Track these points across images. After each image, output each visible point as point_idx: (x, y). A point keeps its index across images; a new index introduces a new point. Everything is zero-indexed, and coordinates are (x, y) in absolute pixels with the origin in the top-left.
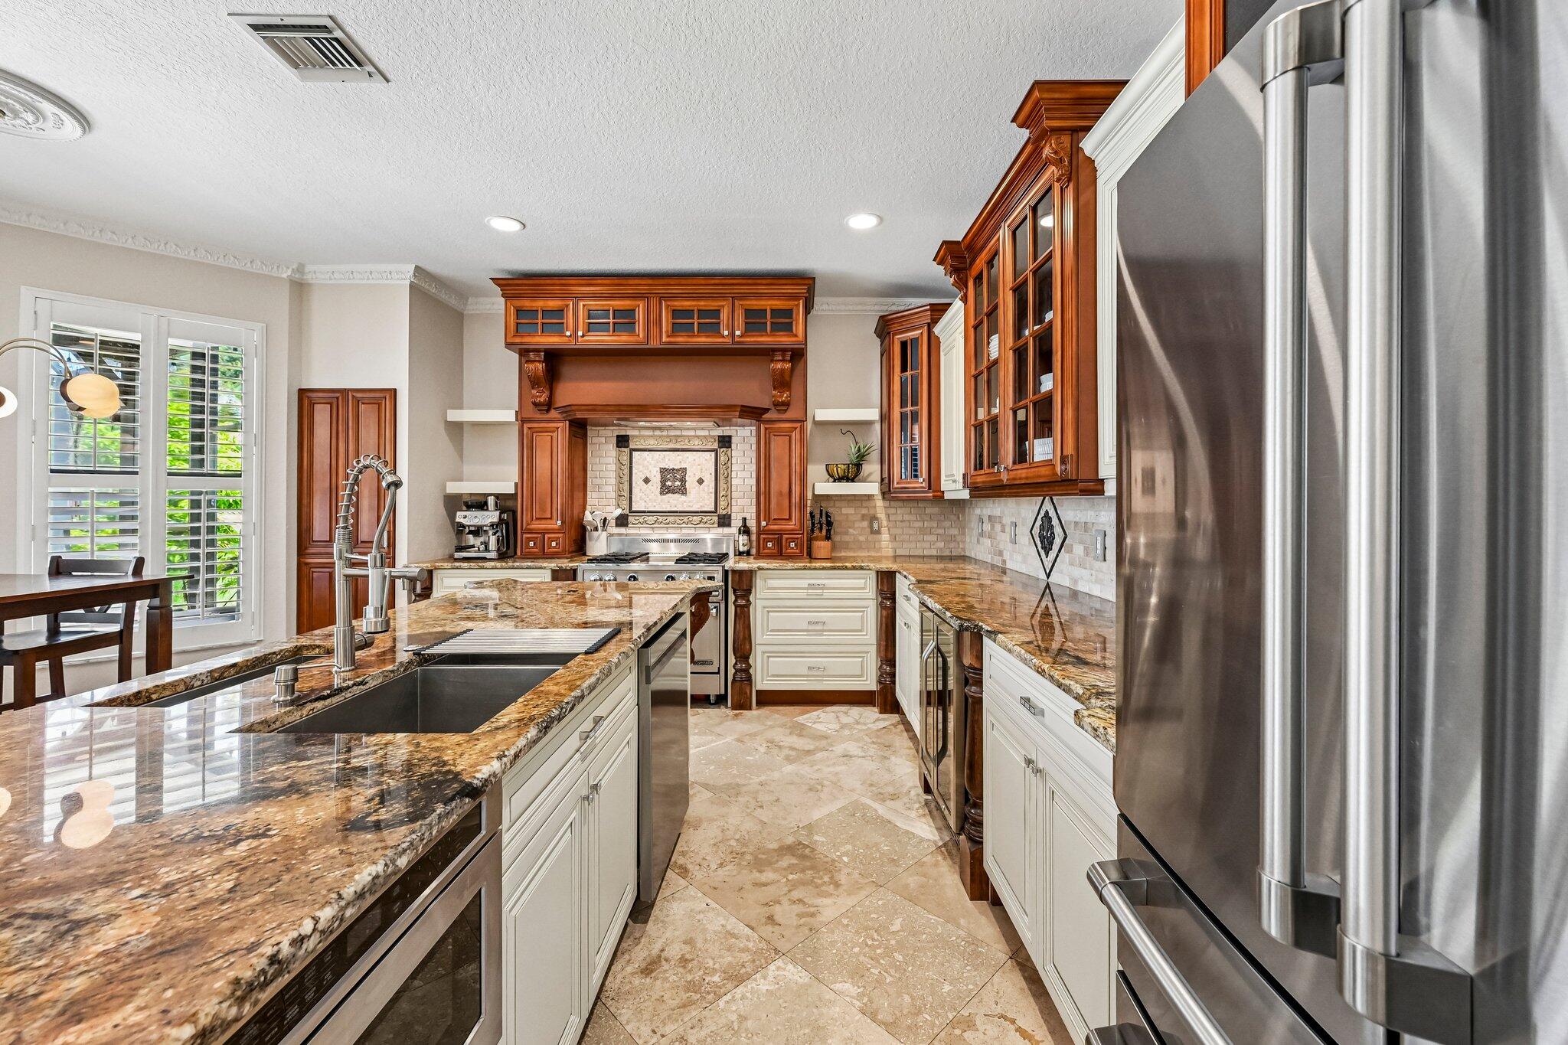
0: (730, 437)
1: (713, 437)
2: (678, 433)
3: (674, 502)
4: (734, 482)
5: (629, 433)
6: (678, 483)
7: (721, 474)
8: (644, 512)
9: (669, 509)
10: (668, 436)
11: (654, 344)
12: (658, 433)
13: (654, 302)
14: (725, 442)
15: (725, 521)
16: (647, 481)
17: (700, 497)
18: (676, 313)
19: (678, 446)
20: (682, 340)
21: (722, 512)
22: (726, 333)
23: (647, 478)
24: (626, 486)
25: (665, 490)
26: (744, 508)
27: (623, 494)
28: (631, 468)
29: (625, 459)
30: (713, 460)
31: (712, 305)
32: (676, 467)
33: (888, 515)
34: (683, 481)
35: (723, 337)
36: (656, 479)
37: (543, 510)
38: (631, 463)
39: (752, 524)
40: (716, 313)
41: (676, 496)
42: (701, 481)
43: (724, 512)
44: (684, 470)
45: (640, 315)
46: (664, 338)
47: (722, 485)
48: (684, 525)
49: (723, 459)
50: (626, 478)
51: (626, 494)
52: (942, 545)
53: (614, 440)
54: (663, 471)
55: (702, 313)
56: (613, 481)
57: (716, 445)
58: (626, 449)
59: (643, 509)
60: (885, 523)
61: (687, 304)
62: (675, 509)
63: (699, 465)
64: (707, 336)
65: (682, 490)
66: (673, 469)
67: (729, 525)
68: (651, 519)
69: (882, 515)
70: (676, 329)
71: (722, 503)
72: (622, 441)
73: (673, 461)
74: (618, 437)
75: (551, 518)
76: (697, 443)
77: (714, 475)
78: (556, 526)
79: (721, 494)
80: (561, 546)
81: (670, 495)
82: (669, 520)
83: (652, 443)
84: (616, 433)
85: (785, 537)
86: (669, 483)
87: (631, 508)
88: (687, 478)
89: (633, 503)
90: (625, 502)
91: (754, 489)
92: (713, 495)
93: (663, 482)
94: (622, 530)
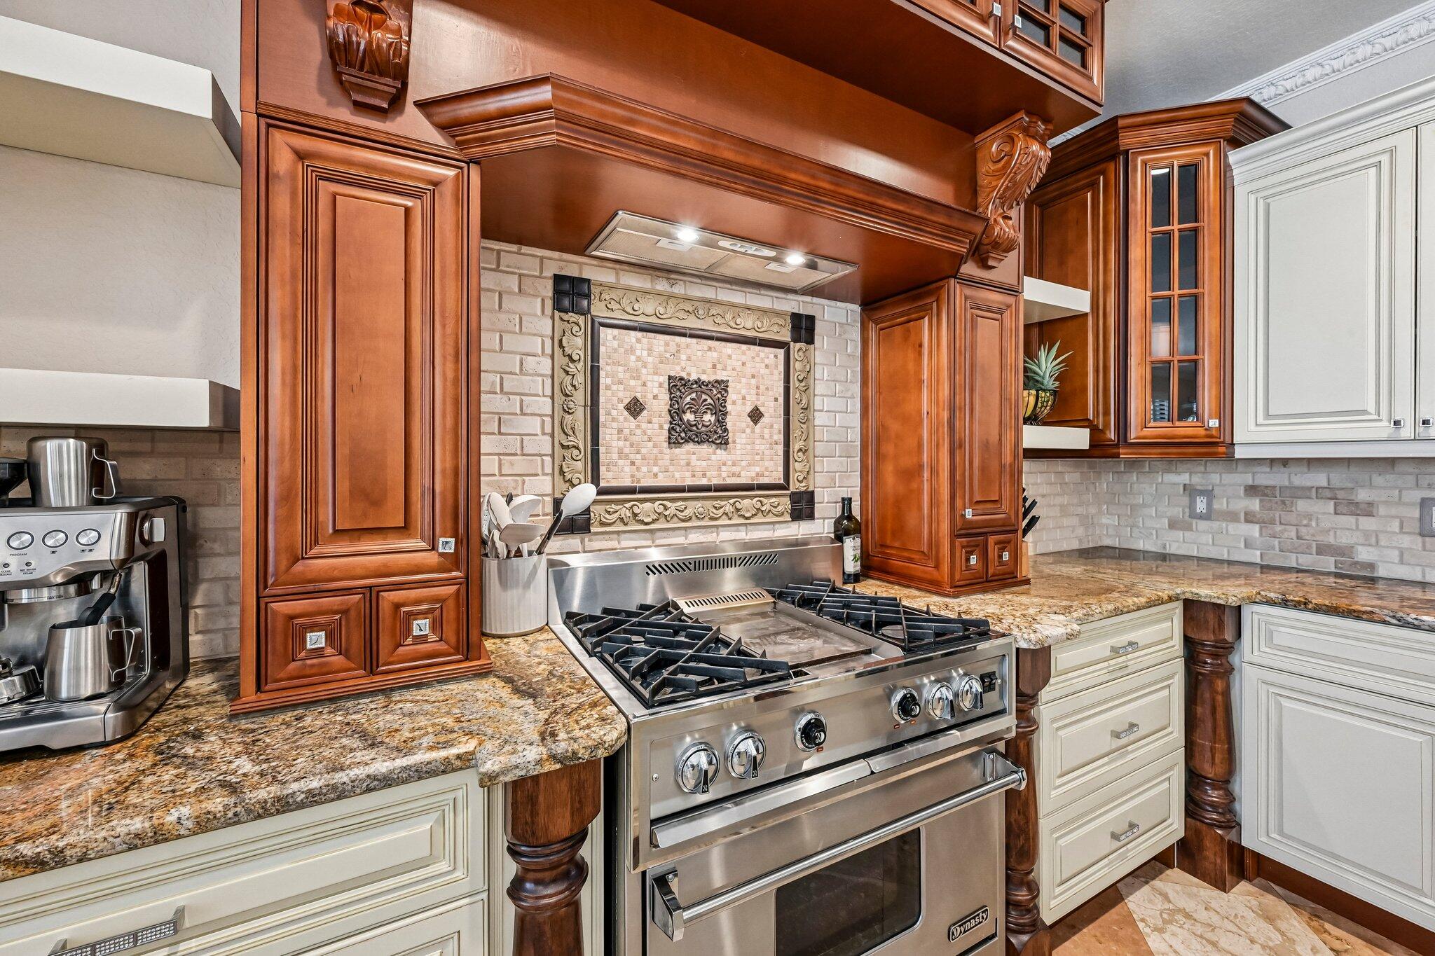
0: (811, 319)
1: (780, 314)
2: (709, 293)
3: (698, 464)
4: (820, 419)
5: (588, 274)
6: (709, 418)
7: (795, 406)
8: (632, 491)
9: (689, 482)
10: (686, 298)
12: (662, 286)
14: (804, 328)
15: (803, 507)
16: (635, 408)
17: (753, 454)
19: (707, 325)
21: (795, 486)
23: (636, 400)
24: (580, 418)
25: (680, 433)
26: (837, 476)
27: (572, 441)
28: (595, 372)
29: (577, 344)
30: (781, 368)
32: (704, 378)
34: (720, 411)
36: (658, 404)
38: (595, 356)
41: (705, 449)
42: (756, 415)
43: (801, 487)
44: (722, 386)
47: (795, 432)
48: (726, 521)
49: (796, 366)
50: (580, 397)
51: (581, 438)
53: (548, 290)
54: (677, 385)
56: (545, 405)
57: (786, 336)
58: (581, 320)
59: (627, 483)
62: (704, 482)
63: (750, 377)
65: (719, 437)
66: (697, 383)
67: (811, 516)
68: (647, 509)
71: (798, 469)
72: (571, 295)
73: (696, 361)
74: (558, 279)
75: (405, 529)
76: (747, 324)
77: (781, 400)
78: (431, 558)
79: (796, 446)
80: (449, 632)
81: (690, 447)
82: (693, 507)
83: (648, 310)
84: (551, 270)
85: (992, 539)
86: (689, 417)
87: (595, 480)
88: (729, 407)
89: (602, 469)
90: (579, 466)
91: (855, 436)
92: (781, 448)
93: (675, 413)
94: (574, 541)
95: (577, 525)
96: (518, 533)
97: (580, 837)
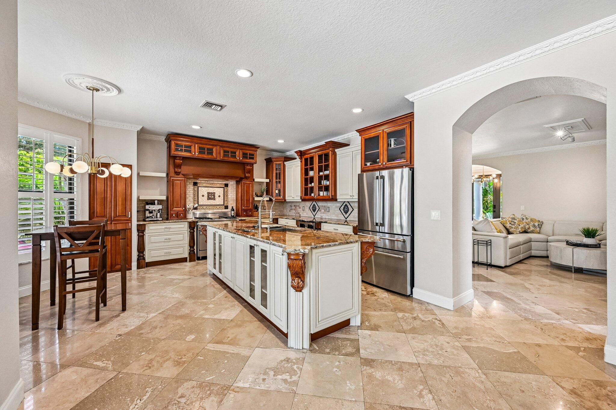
0: (228, 184)
1: (223, 184)
2: (213, 182)
3: (211, 202)
4: (229, 197)
5: (198, 181)
6: (213, 197)
7: (225, 195)
8: (203, 205)
9: (210, 204)
10: (209, 183)
11: (218, 159)
12: (206, 182)
13: (218, 147)
14: (226, 185)
15: (226, 207)
16: (203, 196)
17: (219, 201)
18: (225, 151)
19: (213, 186)
20: (226, 159)
21: (225, 205)
22: (238, 158)
24: (196, 197)
25: (209, 198)
26: (232, 203)
28: (198, 192)
29: (196, 189)
30: (223, 190)
31: (234, 150)
32: (212, 192)
33: (267, 206)
34: (214, 196)
35: (237, 159)
36: (206, 195)
37: (177, 204)
38: (198, 190)
39: (235, 208)
40: (235, 153)
41: (212, 200)
42: (219, 196)
43: (226, 205)
44: (215, 193)
45: (214, 150)
46: (221, 157)
47: (225, 198)
48: (214, 209)
49: (226, 190)
50: (196, 195)
51: (196, 199)
52: (279, 212)
53: (193, 184)
54: (208, 193)
55: (232, 152)
56: (192, 196)
57: (224, 186)
58: (196, 186)
60: (267, 207)
61: (228, 149)
62: (212, 204)
63: (219, 192)
64: (233, 158)
65: (214, 199)
66: (211, 193)
67: (228, 209)
68: (204, 207)
69: (266, 205)
70: (224, 156)
71: (226, 203)
72: (195, 184)
73: (211, 190)
74: (194, 182)
75: (180, 207)
76: (218, 185)
77: (223, 194)
78: (182, 210)
79: (225, 200)
80: (184, 215)
81: (210, 200)
82: (210, 207)
83: (204, 185)
84: (193, 181)
85: (248, 211)
86: (210, 197)
87: (198, 204)
88: (215, 195)
89: (199, 203)
90: (196, 202)
91: (235, 198)
92: (223, 200)
93: (208, 196)
94: (196, 210)
95: (196, 209)
96: (189, 209)
97: (194, 228)
